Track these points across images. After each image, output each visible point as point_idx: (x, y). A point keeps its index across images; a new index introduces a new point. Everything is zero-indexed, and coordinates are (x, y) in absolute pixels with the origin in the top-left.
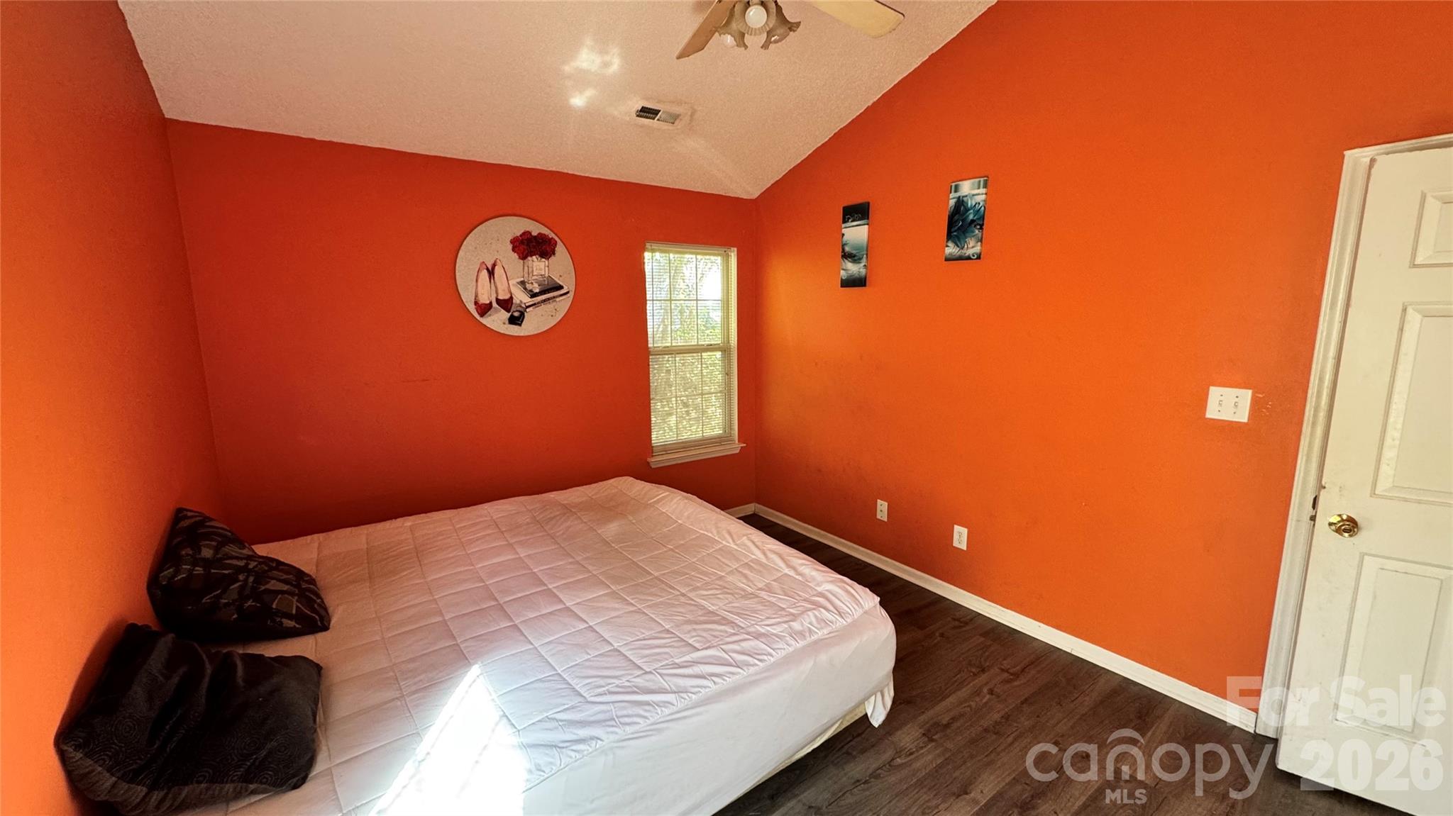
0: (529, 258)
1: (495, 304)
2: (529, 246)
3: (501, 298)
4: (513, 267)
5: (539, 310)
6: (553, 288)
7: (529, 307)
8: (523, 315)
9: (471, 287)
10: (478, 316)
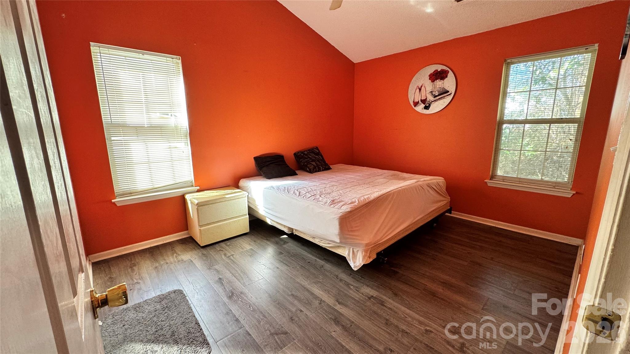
0: (436, 81)
1: (420, 102)
2: (436, 76)
3: (422, 99)
4: (429, 86)
5: (437, 103)
6: (444, 92)
7: (432, 102)
8: (430, 105)
9: (413, 95)
10: (413, 107)
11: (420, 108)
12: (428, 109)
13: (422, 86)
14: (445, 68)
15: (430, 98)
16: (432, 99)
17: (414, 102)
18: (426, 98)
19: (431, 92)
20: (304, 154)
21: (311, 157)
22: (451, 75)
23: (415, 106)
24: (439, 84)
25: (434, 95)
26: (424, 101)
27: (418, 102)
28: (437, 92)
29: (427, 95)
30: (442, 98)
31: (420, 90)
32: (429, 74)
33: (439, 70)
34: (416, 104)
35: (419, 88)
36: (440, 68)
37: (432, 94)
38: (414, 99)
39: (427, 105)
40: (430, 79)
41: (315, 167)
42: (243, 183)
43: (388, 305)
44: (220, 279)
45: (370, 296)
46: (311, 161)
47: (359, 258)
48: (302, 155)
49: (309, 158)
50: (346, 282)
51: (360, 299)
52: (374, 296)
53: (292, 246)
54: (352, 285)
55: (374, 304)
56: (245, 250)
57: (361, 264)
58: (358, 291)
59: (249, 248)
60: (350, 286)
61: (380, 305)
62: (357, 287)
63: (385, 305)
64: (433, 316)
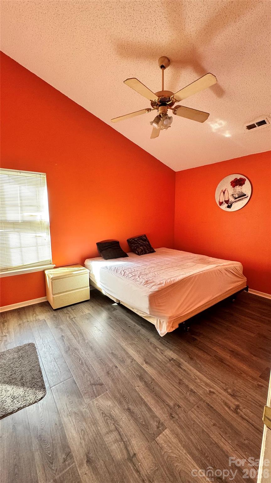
0: (236, 187)
2: (238, 183)
3: (226, 200)
4: (230, 190)
5: (237, 203)
6: (242, 195)
7: (233, 202)
8: (231, 205)
9: (219, 197)
10: (219, 205)
11: (224, 207)
12: (230, 208)
13: (225, 191)
14: (242, 177)
15: (232, 199)
16: (233, 200)
17: (219, 202)
18: (229, 200)
19: (233, 195)
20: (135, 241)
21: (140, 243)
22: (247, 182)
23: (220, 205)
24: (238, 188)
25: (235, 197)
26: (227, 202)
27: (222, 203)
28: (237, 195)
29: (229, 197)
30: (240, 199)
31: (224, 193)
32: (231, 181)
33: (238, 178)
34: (221, 204)
35: (223, 192)
36: (239, 177)
37: (233, 197)
38: (219, 200)
39: (230, 205)
40: (231, 185)
41: (142, 251)
42: (87, 262)
43: (184, 367)
44: (62, 336)
45: (171, 359)
46: (140, 246)
47: (164, 328)
48: (133, 241)
49: (139, 243)
50: (154, 345)
51: (162, 360)
52: (174, 358)
53: (119, 313)
54: (159, 349)
55: (173, 365)
56: (85, 314)
57: (165, 332)
58: (162, 353)
59: (87, 313)
60: (157, 349)
61: (177, 367)
62: (162, 350)
63: (182, 367)
64: (218, 380)
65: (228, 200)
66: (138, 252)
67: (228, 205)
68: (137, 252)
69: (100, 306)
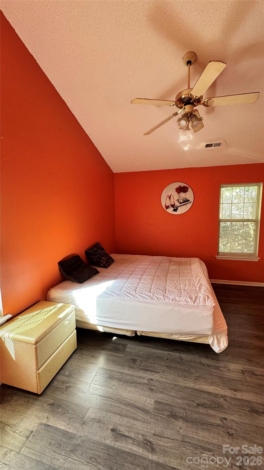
0: (180, 193)
1: (170, 206)
2: (181, 190)
3: (172, 204)
4: (176, 196)
5: (182, 207)
6: (186, 201)
7: (179, 206)
8: (177, 209)
9: (164, 201)
10: (165, 209)
11: (170, 210)
12: (176, 211)
13: (171, 196)
14: (186, 185)
15: (177, 204)
16: (179, 204)
17: (165, 206)
18: (175, 204)
19: (178, 200)
22: (190, 190)
23: (167, 209)
24: (183, 195)
25: (180, 202)
26: (173, 206)
28: (182, 200)
29: (175, 202)
30: (185, 204)
31: (170, 198)
32: (175, 188)
33: (182, 186)
34: (167, 207)
35: (169, 197)
36: (183, 185)
37: (179, 202)
38: (166, 204)
39: (175, 208)
40: (176, 191)
43: (257, 372)
44: (113, 430)
45: (241, 371)
46: (101, 257)
47: (223, 342)
48: (92, 252)
49: (99, 254)
50: (213, 366)
51: (240, 378)
55: (251, 377)
58: (229, 370)
60: (220, 368)
61: (255, 376)
65: (173, 204)
66: (104, 265)
67: (174, 209)
68: (102, 265)
69: (100, 350)
